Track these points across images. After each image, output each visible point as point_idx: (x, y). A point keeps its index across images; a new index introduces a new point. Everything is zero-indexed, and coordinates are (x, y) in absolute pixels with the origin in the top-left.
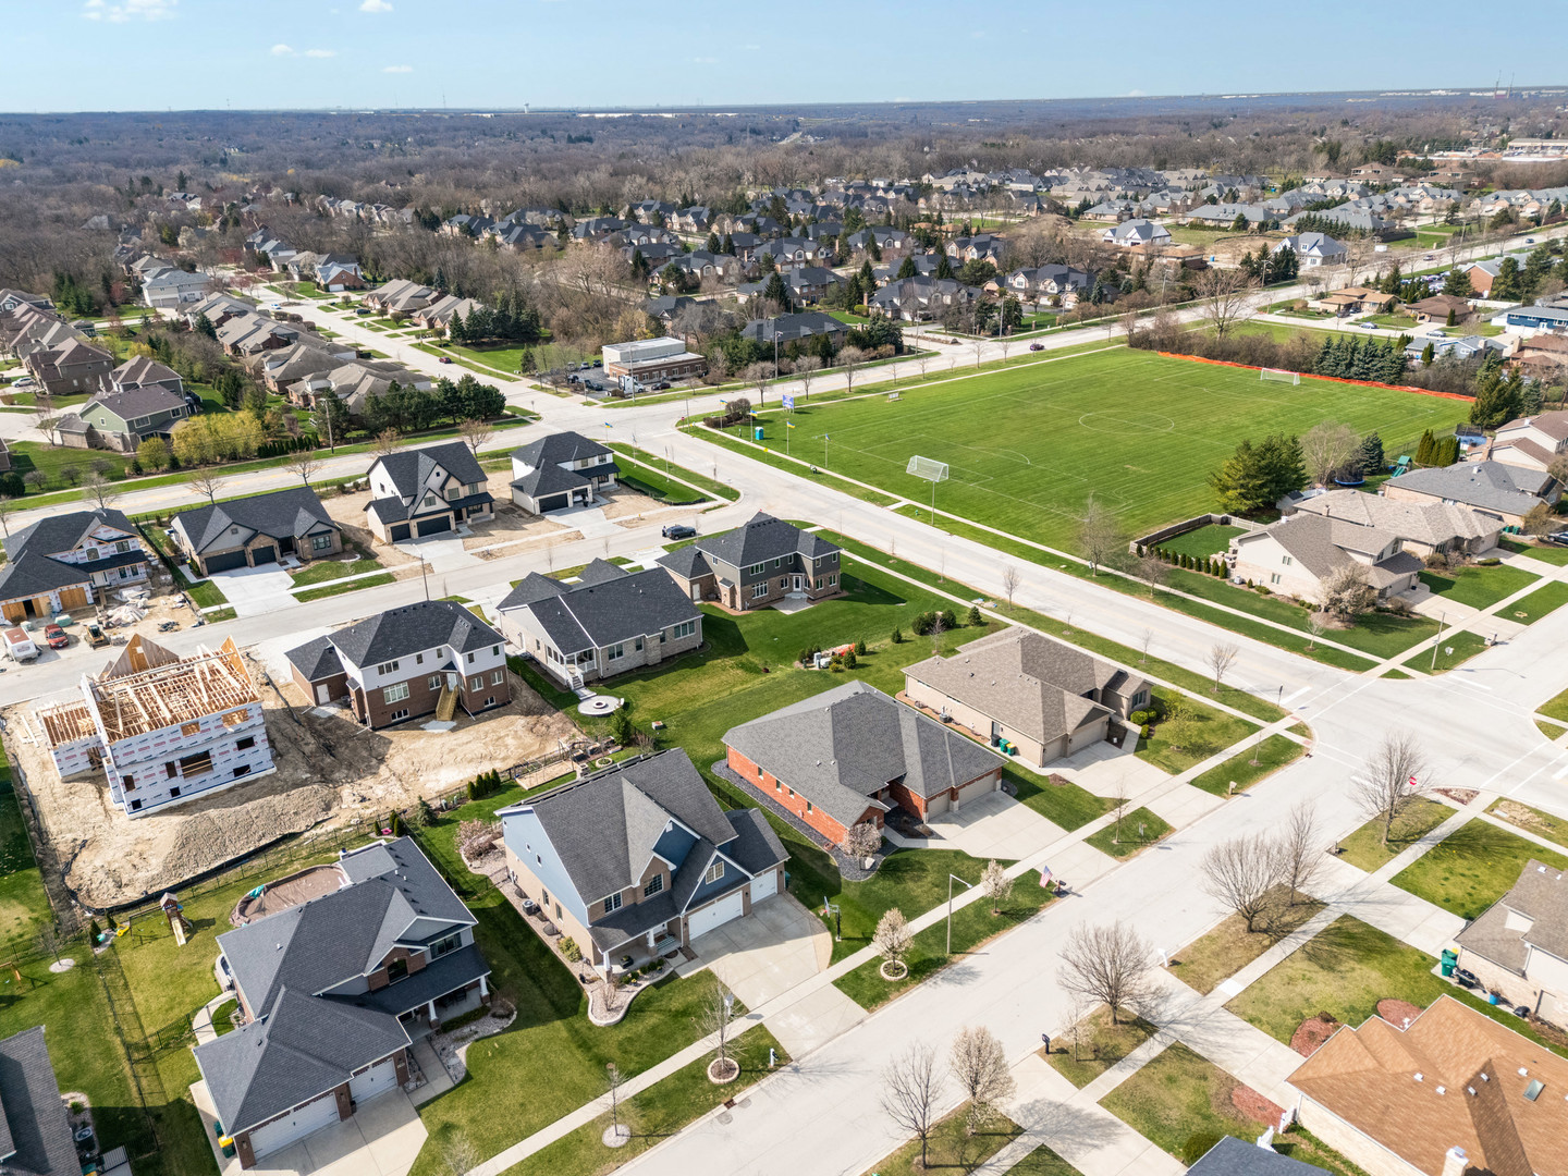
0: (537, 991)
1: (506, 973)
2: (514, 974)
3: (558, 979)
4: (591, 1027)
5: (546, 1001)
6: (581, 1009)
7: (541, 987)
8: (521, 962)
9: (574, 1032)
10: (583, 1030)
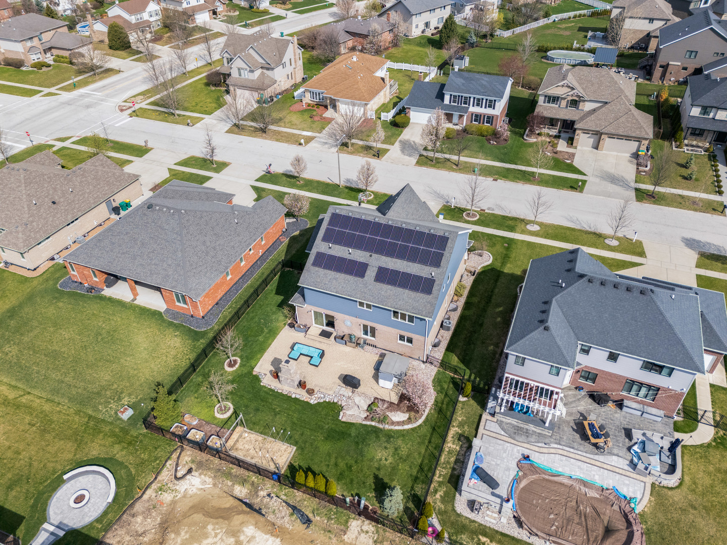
0: (497, 290)
1: (501, 309)
2: (498, 305)
3: (480, 287)
4: (495, 259)
5: (499, 283)
6: (490, 268)
7: (492, 291)
8: (484, 310)
9: (503, 264)
10: (499, 261)
